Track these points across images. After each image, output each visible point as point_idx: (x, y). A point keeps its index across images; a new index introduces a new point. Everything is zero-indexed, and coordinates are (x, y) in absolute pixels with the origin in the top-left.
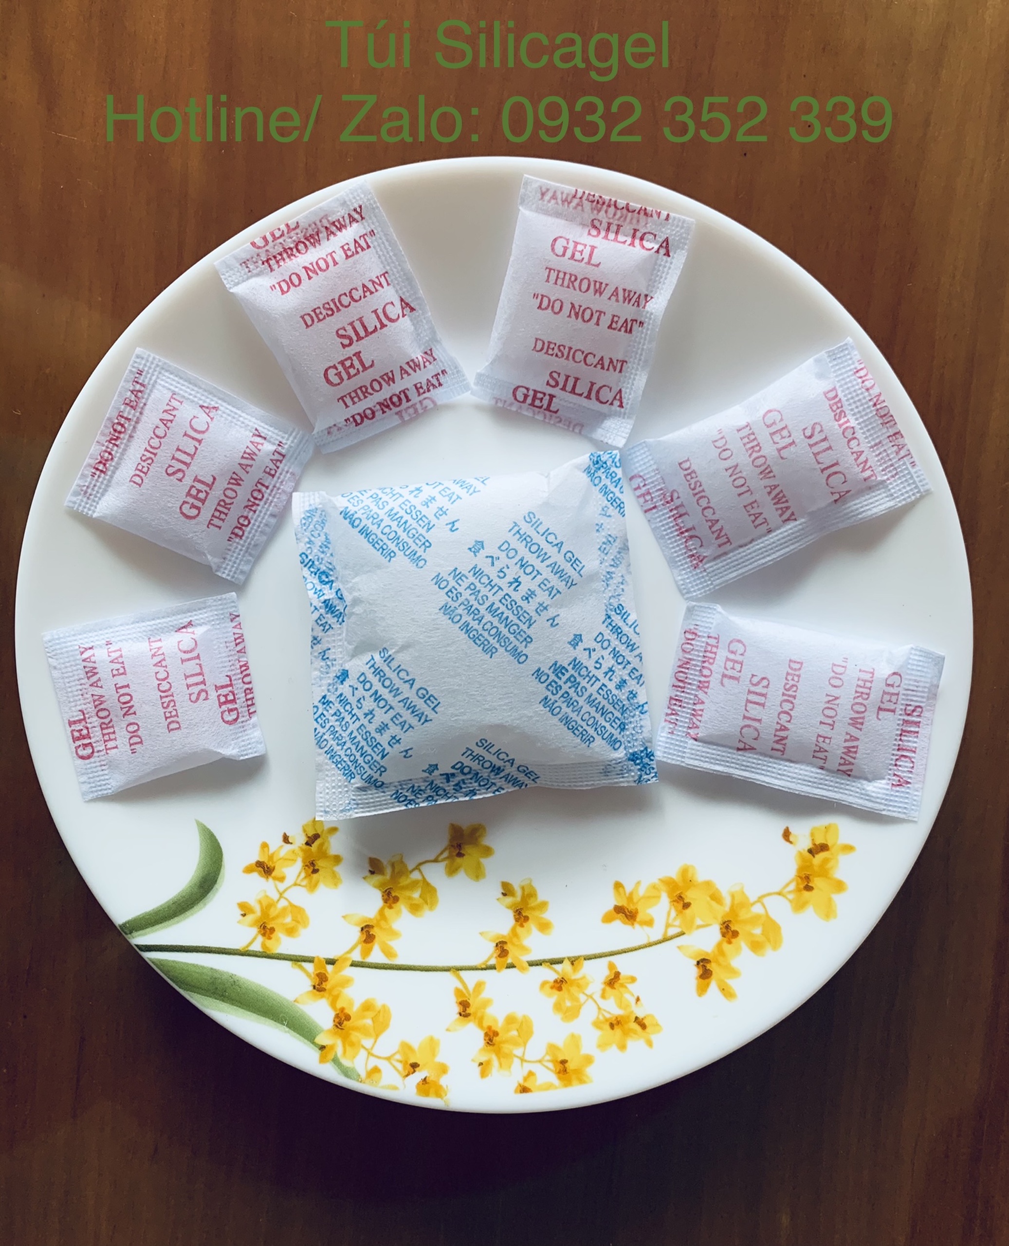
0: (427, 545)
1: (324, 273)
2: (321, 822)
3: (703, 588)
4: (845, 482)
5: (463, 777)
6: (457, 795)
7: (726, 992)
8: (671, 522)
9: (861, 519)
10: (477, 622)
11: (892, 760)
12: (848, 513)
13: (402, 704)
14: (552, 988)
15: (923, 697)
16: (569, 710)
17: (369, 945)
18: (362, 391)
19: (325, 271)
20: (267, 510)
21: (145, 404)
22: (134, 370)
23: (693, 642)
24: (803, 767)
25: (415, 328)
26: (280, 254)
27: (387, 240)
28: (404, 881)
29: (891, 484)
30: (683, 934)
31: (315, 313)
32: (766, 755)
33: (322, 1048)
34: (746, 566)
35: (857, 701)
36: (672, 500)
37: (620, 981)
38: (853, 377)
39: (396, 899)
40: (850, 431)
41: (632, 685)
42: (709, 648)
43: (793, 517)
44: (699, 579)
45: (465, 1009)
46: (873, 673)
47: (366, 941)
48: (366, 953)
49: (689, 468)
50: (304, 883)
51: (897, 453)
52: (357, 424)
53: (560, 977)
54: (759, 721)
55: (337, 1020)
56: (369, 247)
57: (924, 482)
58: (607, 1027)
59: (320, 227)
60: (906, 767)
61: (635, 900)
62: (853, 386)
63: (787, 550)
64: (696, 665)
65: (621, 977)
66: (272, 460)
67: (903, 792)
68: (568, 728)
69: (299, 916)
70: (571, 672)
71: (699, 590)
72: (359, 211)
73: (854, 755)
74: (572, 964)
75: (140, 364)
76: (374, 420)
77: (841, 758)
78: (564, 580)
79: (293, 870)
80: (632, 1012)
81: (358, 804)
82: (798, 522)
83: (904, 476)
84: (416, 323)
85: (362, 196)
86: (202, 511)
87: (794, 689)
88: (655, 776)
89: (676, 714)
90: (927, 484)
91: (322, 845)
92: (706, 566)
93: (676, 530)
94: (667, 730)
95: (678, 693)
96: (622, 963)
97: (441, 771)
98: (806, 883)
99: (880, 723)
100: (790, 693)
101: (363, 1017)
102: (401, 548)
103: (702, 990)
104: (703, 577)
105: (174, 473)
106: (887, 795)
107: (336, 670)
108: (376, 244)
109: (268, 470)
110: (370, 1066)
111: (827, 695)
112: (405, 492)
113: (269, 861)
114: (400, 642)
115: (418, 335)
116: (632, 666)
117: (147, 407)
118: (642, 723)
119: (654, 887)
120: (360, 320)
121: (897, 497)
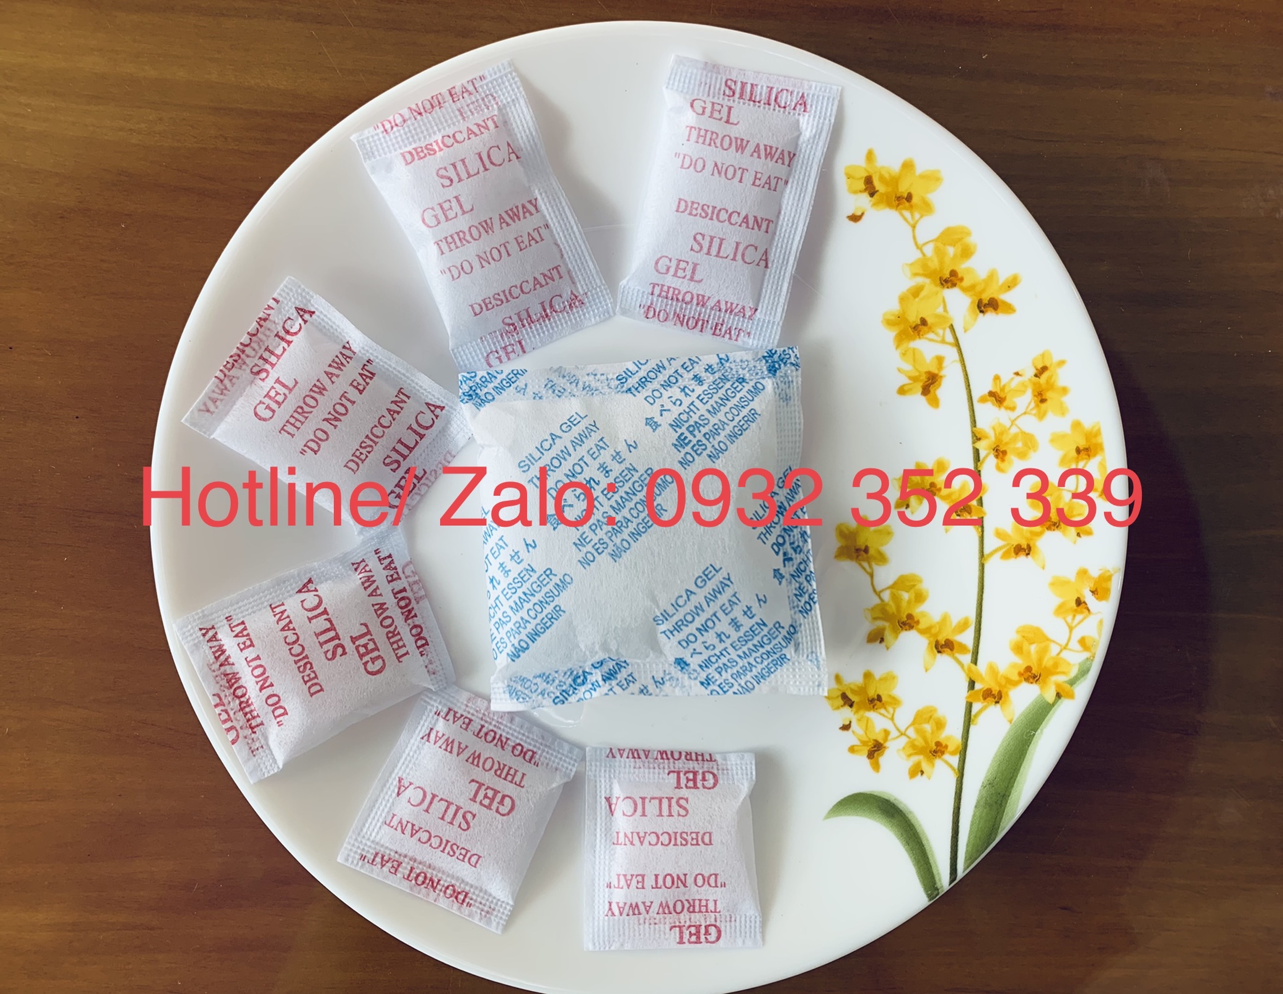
0: (549, 572)
1: (268, 669)
2: (829, 691)
3: (603, 296)
4: (498, 147)
5: (787, 544)
6: (805, 550)
7: (1012, 283)
8: (535, 326)
9: (537, 132)
10: (629, 524)
11: (779, 111)
12: (531, 147)
13: (711, 603)
14: (1003, 460)
15: (716, 78)
16: (723, 434)
17: (956, 646)
18: (393, 637)
19: (265, 669)
20: (506, 726)
21: (396, 852)
22: (360, 864)
23: (657, 310)
24: (785, 202)
25: (330, 579)
26: (246, 714)
27: (237, 603)
28: (892, 608)
29: (502, 101)
30: (952, 327)
31: (308, 681)
32: (773, 238)
33: (1059, 696)
34: (582, 252)
35: (718, 144)
36: (513, 324)
37: (999, 392)
38: (392, 136)
39: (910, 616)
40: (446, 140)
41: (699, 369)
42: (664, 294)
43: (534, 202)
44: (594, 300)
45: (1023, 550)
46: (692, 127)
47: (952, 649)
48: (963, 648)
49: (480, 305)
50: (891, 710)
51: (470, 94)
52: (427, 644)
53: (993, 452)
54: (738, 244)
55: (1031, 680)
56: (243, 623)
57: (501, 67)
58: (1044, 406)
59: (219, 672)
60: (787, 96)
61: (917, 374)
62: (401, 136)
63: (566, 208)
64: (681, 308)
65: (994, 390)
66: (454, 722)
67: (812, 101)
68: (741, 435)
69: (925, 716)
70: (684, 429)
71: (605, 301)
72: (205, 631)
73: (774, 150)
74: (979, 439)
75: (354, 858)
76: (423, 626)
77: (776, 162)
78: (589, 433)
79: (878, 721)
80: (1030, 380)
81: (812, 652)
82: (539, 197)
83: (494, 88)
84: (326, 578)
85: (190, 626)
86: (506, 793)
87: (705, 207)
88: (792, 349)
89: (730, 329)
90: (503, 65)
91: (853, 691)
92: (582, 293)
93: (544, 321)
94: (746, 339)
95: (709, 326)
96: (980, 388)
97: (780, 566)
98: (904, 200)
99: (741, 122)
100: (710, 212)
101: (1029, 653)
102: (551, 599)
103: (1009, 309)
104: (593, 296)
105: (467, 823)
106: (814, 117)
107: (675, 672)
108: (240, 615)
109: (464, 726)
110: (1078, 647)
111: (713, 174)
112: (494, 594)
113: (868, 746)
114: (648, 603)
115: (337, 576)
116: (679, 368)
117: (399, 851)
118: (738, 360)
119: (904, 354)
120: (317, 635)
121: (516, 95)
